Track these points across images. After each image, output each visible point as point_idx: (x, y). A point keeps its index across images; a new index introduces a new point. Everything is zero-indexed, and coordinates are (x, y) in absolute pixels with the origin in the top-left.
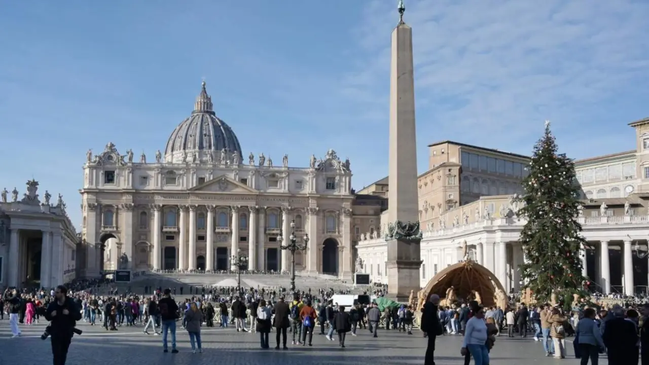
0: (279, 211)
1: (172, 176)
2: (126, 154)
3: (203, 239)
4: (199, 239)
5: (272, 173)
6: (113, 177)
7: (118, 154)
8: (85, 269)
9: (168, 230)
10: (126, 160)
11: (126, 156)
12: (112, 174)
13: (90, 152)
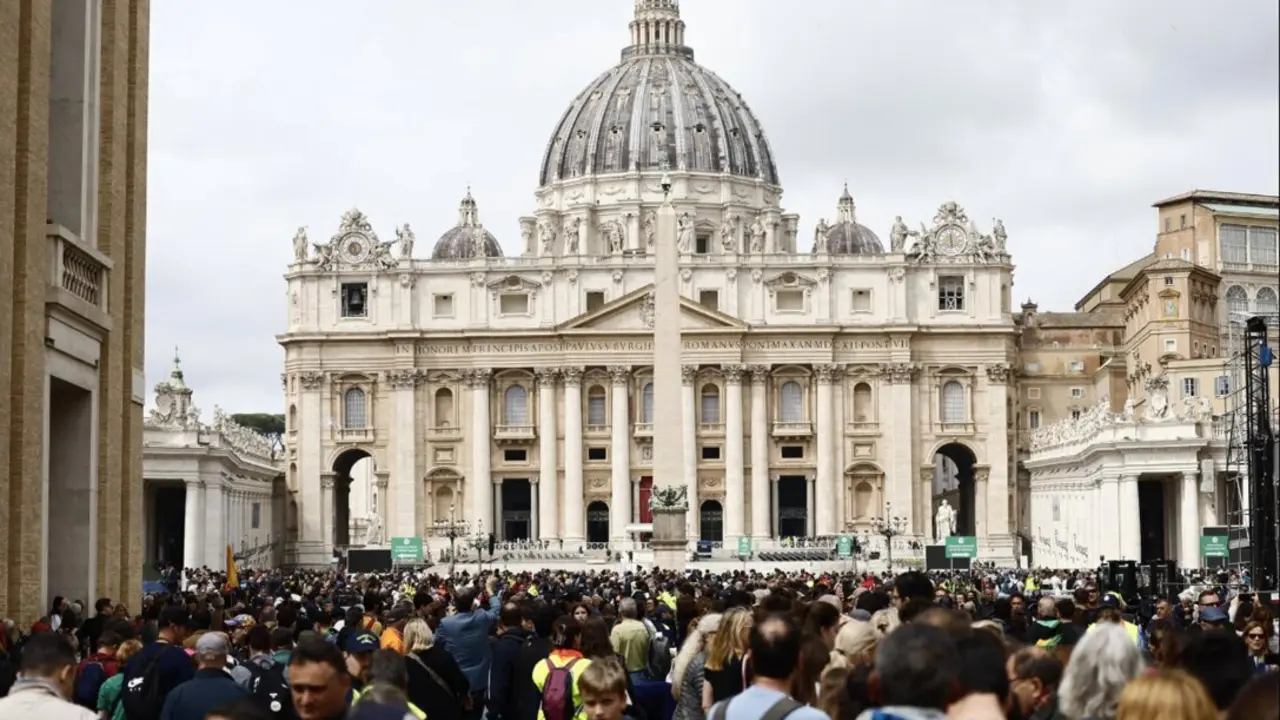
0: (809, 373)
1: (515, 289)
2: (395, 237)
3: (604, 457)
4: (591, 457)
5: (785, 272)
6: (363, 298)
7: (375, 238)
8: (297, 545)
9: (509, 435)
10: (396, 252)
11: (394, 242)
12: (359, 291)
13: (301, 236)
